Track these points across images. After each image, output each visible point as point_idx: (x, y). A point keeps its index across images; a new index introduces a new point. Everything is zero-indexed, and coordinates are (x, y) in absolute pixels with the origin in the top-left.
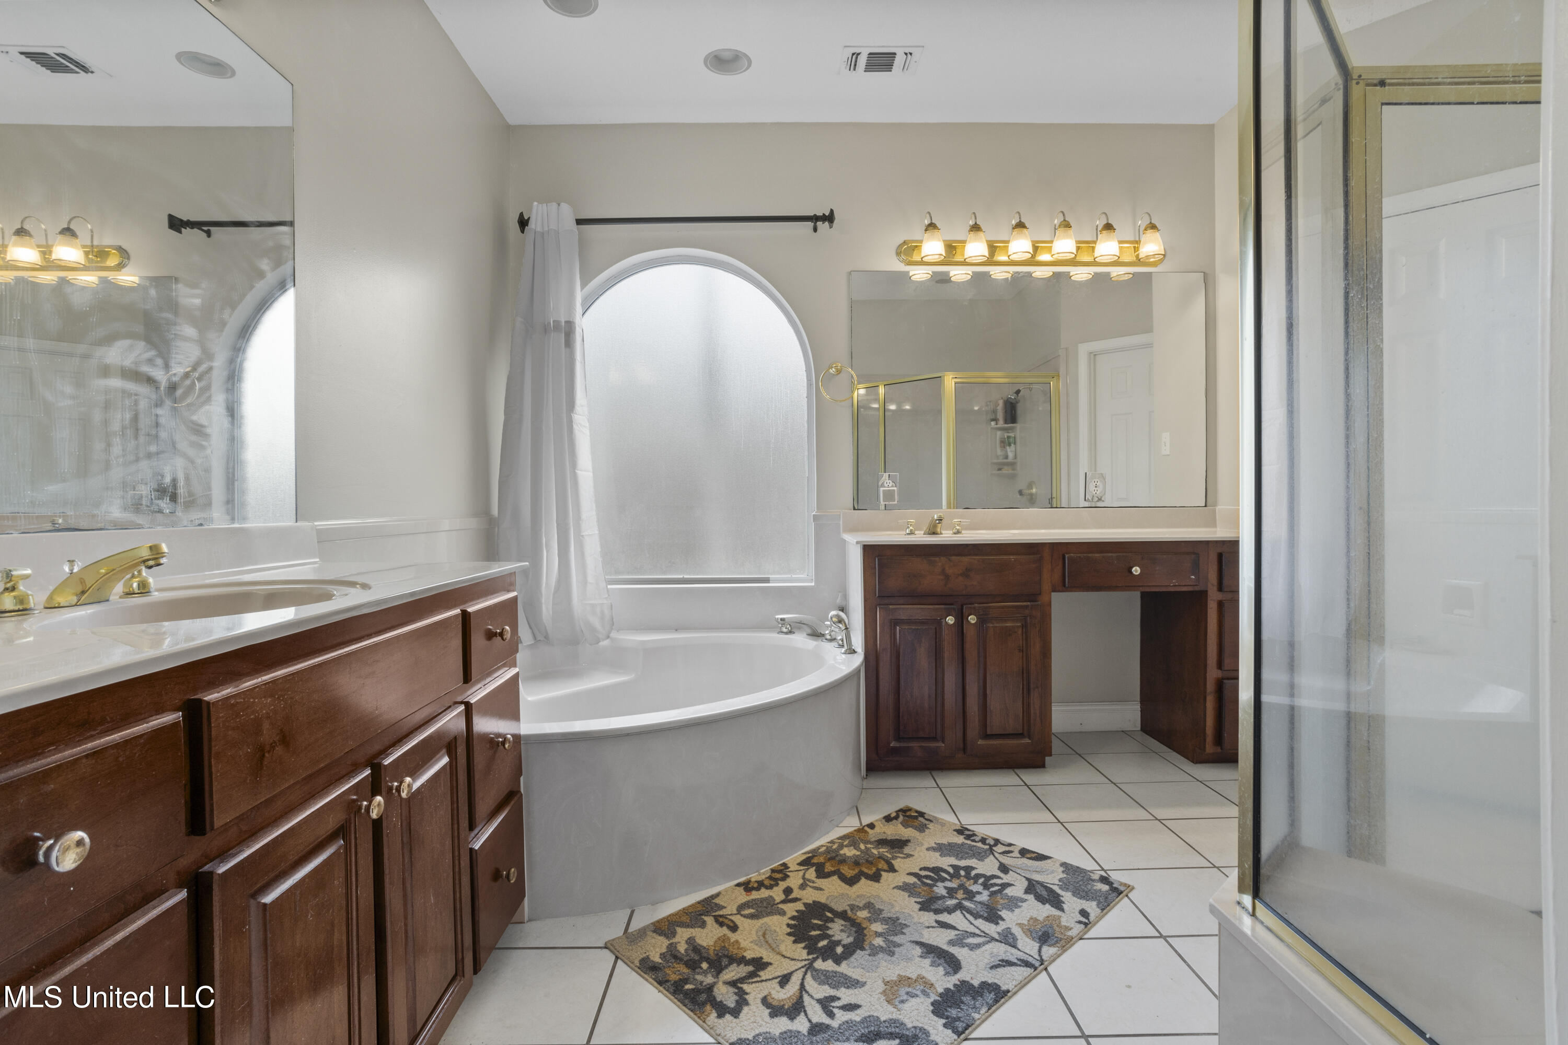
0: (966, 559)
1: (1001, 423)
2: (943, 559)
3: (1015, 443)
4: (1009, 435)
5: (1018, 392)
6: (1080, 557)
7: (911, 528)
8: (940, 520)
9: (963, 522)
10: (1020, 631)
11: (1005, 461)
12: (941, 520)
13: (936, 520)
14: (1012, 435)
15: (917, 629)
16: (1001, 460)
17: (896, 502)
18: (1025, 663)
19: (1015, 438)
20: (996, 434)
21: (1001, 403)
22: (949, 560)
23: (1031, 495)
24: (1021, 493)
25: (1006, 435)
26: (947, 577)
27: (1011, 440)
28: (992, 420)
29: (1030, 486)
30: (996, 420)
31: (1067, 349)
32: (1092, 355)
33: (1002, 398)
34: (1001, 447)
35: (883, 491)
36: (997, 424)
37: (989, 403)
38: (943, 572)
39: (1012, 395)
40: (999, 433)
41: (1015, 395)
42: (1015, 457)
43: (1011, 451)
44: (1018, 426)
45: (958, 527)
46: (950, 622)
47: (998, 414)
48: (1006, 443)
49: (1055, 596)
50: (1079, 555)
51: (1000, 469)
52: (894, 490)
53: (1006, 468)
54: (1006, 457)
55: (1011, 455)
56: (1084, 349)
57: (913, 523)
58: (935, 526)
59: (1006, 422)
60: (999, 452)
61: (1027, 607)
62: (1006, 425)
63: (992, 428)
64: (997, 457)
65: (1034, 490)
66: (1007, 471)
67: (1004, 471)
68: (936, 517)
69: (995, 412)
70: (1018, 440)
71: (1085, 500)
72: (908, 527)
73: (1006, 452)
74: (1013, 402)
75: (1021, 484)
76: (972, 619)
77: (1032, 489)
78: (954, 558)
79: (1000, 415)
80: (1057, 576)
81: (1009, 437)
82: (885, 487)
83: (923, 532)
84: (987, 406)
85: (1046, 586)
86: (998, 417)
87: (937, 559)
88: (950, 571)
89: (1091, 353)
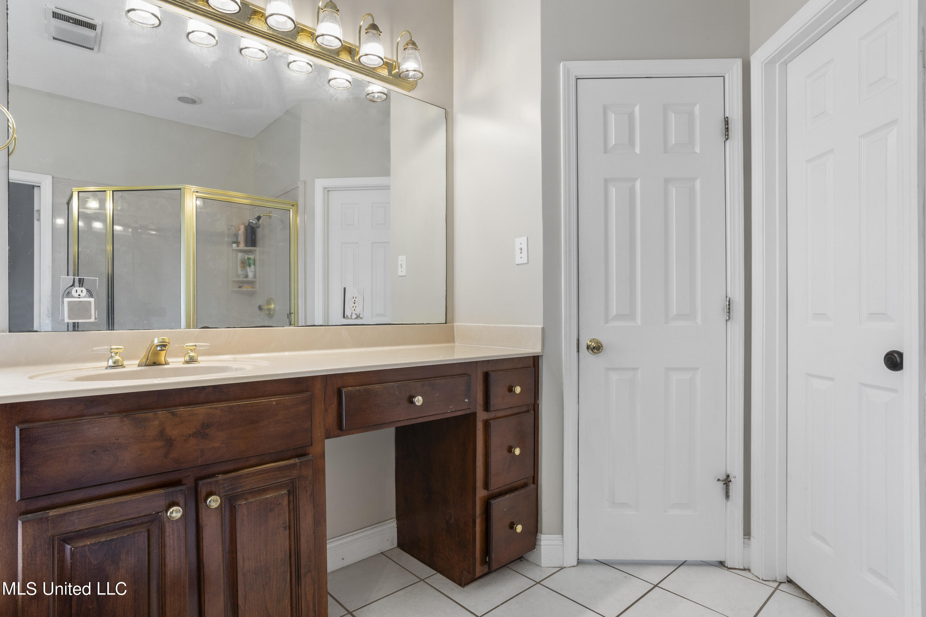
0: (201, 411)
1: (242, 246)
2: (161, 414)
3: (254, 264)
4: (250, 257)
5: (259, 218)
6: (359, 390)
7: (117, 357)
8: (163, 346)
9: (201, 346)
10: (285, 502)
11: (245, 279)
12: (165, 346)
13: (157, 346)
14: (252, 257)
15: (112, 540)
16: (241, 279)
17: (92, 320)
18: (293, 543)
19: (254, 259)
20: (237, 256)
21: (242, 228)
22: (173, 414)
23: (269, 310)
24: (260, 308)
25: (246, 257)
26: (170, 443)
27: (251, 262)
28: (234, 242)
29: (269, 302)
30: (237, 243)
31: (305, 182)
32: (326, 190)
33: (243, 224)
34: (242, 267)
35: (69, 303)
36: (238, 247)
37: (230, 227)
38: (162, 434)
39: (253, 220)
40: (240, 255)
41: (256, 220)
42: (255, 276)
43: (250, 271)
44: (257, 249)
45: (192, 354)
46: (174, 515)
47: (239, 238)
48: (245, 264)
49: (329, 443)
50: (358, 388)
51: (240, 287)
52: (90, 303)
53: (246, 285)
54: (247, 276)
55: (251, 275)
56: (320, 184)
57: (121, 351)
58: (156, 354)
59: (246, 245)
60: (240, 272)
61: (294, 465)
62: (247, 248)
63: (233, 250)
64: (238, 276)
65: (272, 306)
66: (246, 288)
67: (244, 289)
68: (156, 341)
69: (236, 236)
70: (257, 262)
71: (344, 317)
72: (112, 357)
73: (247, 272)
74: (254, 226)
75: (260, 301)
76: (214, 502)
77: (270, 304)
78: (181, 410)
79: (241, 239)
80: (331, 417)
81: (249, 259)
82: (73, 297)
83: (137, 362)
84: (229, 229)
85: (318, 432)
86: (239, 240)
87: (150, 415)
88: (173, 432)
89: (325, 188)
